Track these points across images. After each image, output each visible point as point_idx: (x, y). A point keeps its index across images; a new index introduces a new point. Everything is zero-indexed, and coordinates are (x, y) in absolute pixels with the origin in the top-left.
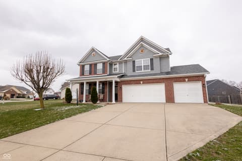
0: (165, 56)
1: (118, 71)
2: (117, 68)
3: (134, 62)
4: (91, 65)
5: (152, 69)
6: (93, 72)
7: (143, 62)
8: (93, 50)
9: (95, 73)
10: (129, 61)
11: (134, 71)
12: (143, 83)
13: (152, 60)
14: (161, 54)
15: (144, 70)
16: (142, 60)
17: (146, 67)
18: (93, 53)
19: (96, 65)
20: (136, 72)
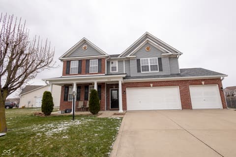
0: (174, 56)
1: (117, 71)
2: (116, 67)
3: (138, 61)
4: (80, 61)
5: (161, 70)
6: (83, 71)
7: (149, 61)
8: (84, 41)
9: (87, 72)
10: (133, 59)
11: (139, 71)
12: (153, 86)
13: (160, 59)
14: (171, 53)
15: (151, 70)
16: (149, 59)
17: (154, 68)
18: (84, 46)
19: (88, 61)
20: (142, 72)
